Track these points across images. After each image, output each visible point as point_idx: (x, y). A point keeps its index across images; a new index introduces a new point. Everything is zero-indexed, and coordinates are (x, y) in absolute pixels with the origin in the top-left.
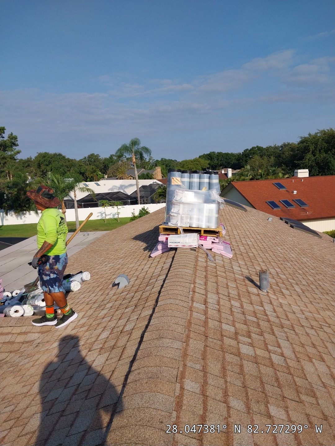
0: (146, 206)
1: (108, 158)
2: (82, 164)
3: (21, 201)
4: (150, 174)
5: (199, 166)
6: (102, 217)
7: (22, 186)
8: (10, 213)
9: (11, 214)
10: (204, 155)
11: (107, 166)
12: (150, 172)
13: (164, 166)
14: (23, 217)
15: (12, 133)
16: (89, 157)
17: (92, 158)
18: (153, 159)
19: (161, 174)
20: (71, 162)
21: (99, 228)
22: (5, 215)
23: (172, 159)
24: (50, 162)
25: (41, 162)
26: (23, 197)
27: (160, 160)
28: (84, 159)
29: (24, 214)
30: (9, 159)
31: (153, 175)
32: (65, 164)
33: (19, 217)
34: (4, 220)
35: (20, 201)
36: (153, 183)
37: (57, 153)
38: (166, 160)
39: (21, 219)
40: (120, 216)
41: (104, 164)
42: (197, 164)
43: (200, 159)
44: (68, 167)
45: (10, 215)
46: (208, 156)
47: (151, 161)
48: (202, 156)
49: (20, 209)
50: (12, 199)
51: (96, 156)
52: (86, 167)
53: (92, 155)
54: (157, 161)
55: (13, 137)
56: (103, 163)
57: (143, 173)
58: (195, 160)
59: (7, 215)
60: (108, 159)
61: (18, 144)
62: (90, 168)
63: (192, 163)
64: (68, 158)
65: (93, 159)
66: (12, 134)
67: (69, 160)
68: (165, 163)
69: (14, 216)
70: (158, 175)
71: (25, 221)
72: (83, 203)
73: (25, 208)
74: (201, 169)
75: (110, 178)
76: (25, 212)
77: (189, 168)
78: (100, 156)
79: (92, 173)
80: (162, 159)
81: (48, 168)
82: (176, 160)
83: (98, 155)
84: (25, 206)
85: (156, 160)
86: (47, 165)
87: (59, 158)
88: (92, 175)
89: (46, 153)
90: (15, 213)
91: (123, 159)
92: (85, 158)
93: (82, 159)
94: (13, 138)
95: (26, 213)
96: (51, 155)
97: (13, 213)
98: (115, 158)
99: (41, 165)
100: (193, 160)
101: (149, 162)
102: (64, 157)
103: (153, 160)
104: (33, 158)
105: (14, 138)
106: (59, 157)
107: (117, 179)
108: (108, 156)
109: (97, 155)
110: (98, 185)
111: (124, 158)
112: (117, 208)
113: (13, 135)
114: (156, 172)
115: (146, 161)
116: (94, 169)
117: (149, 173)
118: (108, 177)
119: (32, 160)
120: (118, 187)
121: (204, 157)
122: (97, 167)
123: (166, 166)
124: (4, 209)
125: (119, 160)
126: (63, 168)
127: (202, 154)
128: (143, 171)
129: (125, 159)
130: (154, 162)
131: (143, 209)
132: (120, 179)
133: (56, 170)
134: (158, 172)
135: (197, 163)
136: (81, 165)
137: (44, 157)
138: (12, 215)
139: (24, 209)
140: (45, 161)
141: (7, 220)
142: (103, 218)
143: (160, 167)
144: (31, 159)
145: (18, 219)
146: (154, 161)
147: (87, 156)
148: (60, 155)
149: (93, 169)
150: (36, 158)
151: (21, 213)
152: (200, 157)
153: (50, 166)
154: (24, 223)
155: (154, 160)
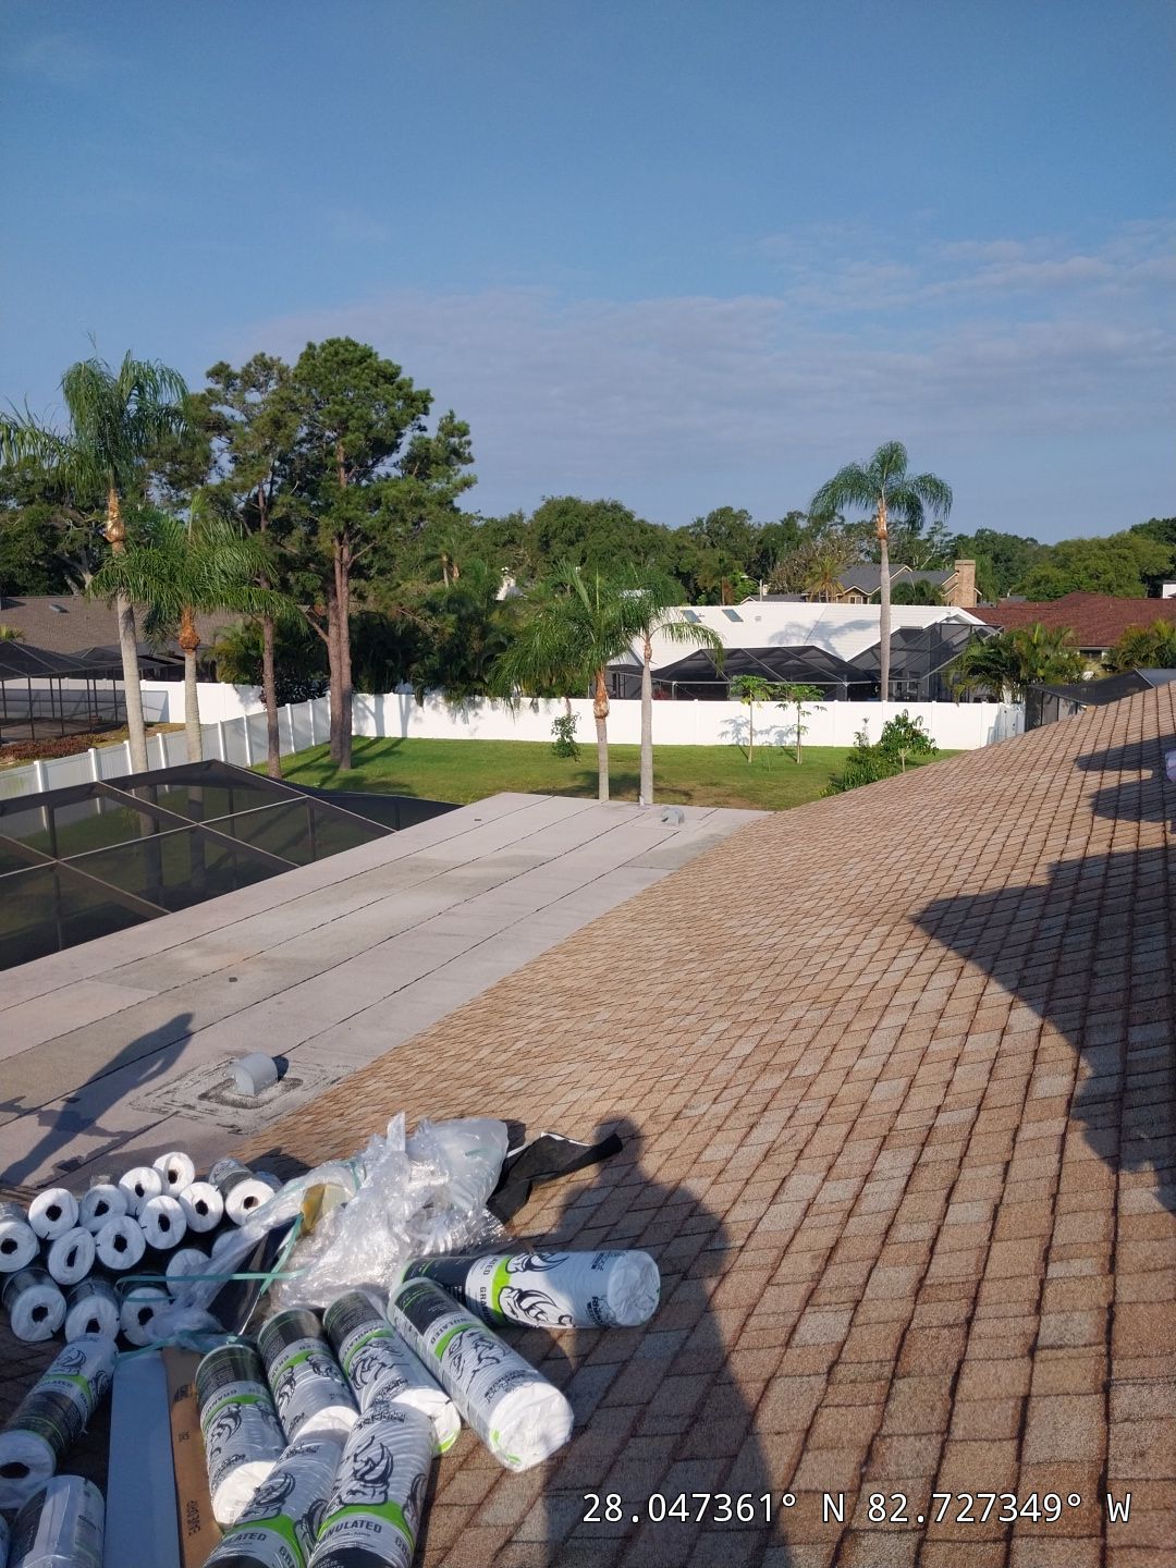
0: (914, 710)
1: (780, 523)
2: (686, 544)
3: (470, 659)
4: (932, 587)
5: (1132, 566)
6: (739, 740)
7: (476, 608)
8: (432, 699)
9: (433, 702)
10: (1150, 523)
11: (771, 552)
12: (932, 578)
13: (987, 560)
14: (471, 714)
15: (451, 412)
16: (713, 518)
17: (722, 523)
18: (944, 531)
19: (972, 588)
20: (650, 535)
21: (724, 781)
22: (413, 703)
23: (1020, 536)
24: (580, 533)
25: (551, 529)
26: (476, 645)
27: (971, 534)
28: (695, 525)
29: (475, 705)
30: (433, 507)
31: (941, 589)
32: (630, 542)
33: (459, 716)
34: (411, 721)
35: (466, 660)
36: (947, 619)
37: (606, 499)
38: (994, 537)
39: (466, 721)
40: (806, 741)
41: (761, 547)
42: (1125, 558)
43: (1137, 539)
44: (637, 552)
45: (429, 704)
46: (1169, 530)
47: (936, 538)
48: (1143, 527)
49: (464, 687)
50: (441, 649)
51: (735, 516)
52: (700, 554)
53: (725, 511)
54: (961, 537)
55: (455, 428)
56: (760, 543)
57: (903, 580)
58: (1114, 543)
59: (420, 702)
60: (777, 527)
61: (474, 455)
62: (711, 557)
63: (1100, 553)
64: (642, 521)
65: (724, 527)
66: (452, 417)
67: (643, 528)
68: (990, 546)
69: (443, 709)
70: (960, 591)
71: (475, 730)
72: (674, 683)
73: (480, 686)
74: (1138, 576)
75: (776, 594)
76: (478, 698)
77: (1090, 571)
78: (750, 518)
79: (717, 575)
80: (981, 532)
81: (575, 552)
82: (1032, 540)
83: (746, 512)
84: (480, 679)
85: (955, 535)
86: (571, 543)
87: (613, 520)
88: (716, 582)
89: (570, 499)
90: (448, 698)
91: (834, 527)
92: (700, 521)
93: (688, 527)
94: (456, 432)
95: (483, 701)
96: (586, 506)
97: (440, 699)
98: (802, 524)
99: (553, 542)
100: (1110, 539)
101: (928, 540)
102: (629, 516)
103: (945, 535)
104: (529, 516)
105: (459, 430)
106: (611, 515)
107: (804, 599)
108: (777, 517)
109: (740, 512)
110: (735, 618)
111: (835, 524)
112: (799, 708)
113: (456, 421)
114: (955, 578)
115: (919, 538)
116: (726, 561)
117: (927, 583)
118: (770, 592)
119: (525, 521)
120: (807, 630)
121: (1150, 531)
122: (736, 554)
123: (996, 559)
124: (415, 683)
125: (819, 530)
126: (623, 553)
127: (1145, 520)
128: (902, 573)
129: (841, 527)
130: (951, 541)
131: (902, 721)
132: (815, 600)
133: (600, 559)
134: (961, 578)
135: (1126, 551)
136: (684, 548)
137: (564, 512)
138: (435, 707)
139: (476, 690)
140: (564, 526)
141: (418, 720)
142: (741, 744)
143: (973, 562)
144: (521, 517)
145: (454, 722)
146: (947, 539)
147: (705, 515)
148: (616, 507)
149: (721, 561)
150: (537, 514)
151: (465, 700)
152: (1134, 530)
153: (581, 545)
154: (472, 735)
155: (950, 534)
